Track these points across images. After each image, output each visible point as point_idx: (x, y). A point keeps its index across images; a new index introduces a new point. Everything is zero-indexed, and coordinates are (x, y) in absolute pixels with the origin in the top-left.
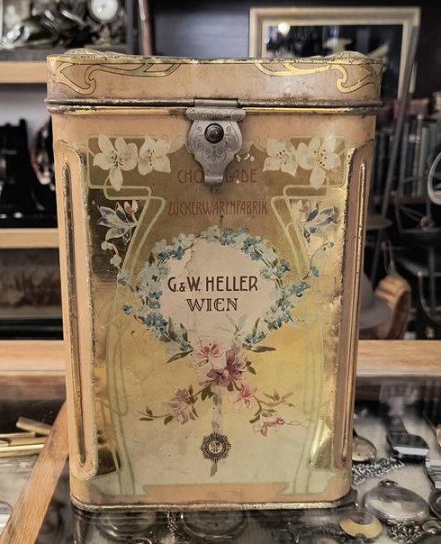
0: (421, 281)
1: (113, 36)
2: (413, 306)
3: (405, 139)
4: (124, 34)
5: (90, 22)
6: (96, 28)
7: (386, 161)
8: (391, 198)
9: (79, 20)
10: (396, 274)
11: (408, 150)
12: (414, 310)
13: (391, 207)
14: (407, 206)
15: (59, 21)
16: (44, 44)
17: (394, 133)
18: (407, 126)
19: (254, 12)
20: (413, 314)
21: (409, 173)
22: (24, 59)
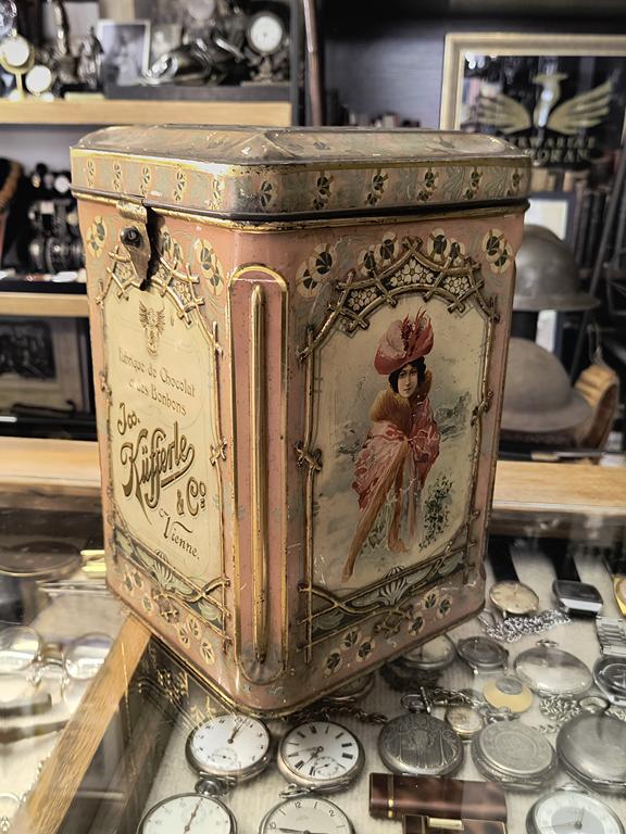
1: (274, 71)
2: (621, 402)
4: (288, 68)
5: (249, 54)
7: (600, 226)
8: (603, 270)
9: (235, 51)
10: (604, 365)
13: (602, 282)
14: (622, 281)
15: (213, 52)
16: (194, 80)
17: (611, 193)
19: (451, 38)
20: (621, 411)
22: (170, 98)
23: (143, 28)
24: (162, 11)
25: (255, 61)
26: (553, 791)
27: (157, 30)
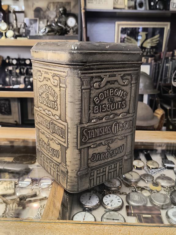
0: (168, 110)
1: (74, 32)
2: (166, 118)
3: (165, 65)
4: (77, 31)
5: (67, 27)
6: (68, 29)
7: (158, 72)
8: (160, 84)
9: (63, 26)
10: (160, 108)
11: (166, 68)
13: (160, 87)
14: (165, 86)
15: (57, 27)
16: (52, 34)
17: (161, 63)
18: (165, 61)
19: (117, 23)
20: (166, 121)
21: (166, 76)
22: (46, 39)
23: (36, 20)
24: (42, 15)
26: (171, 208)
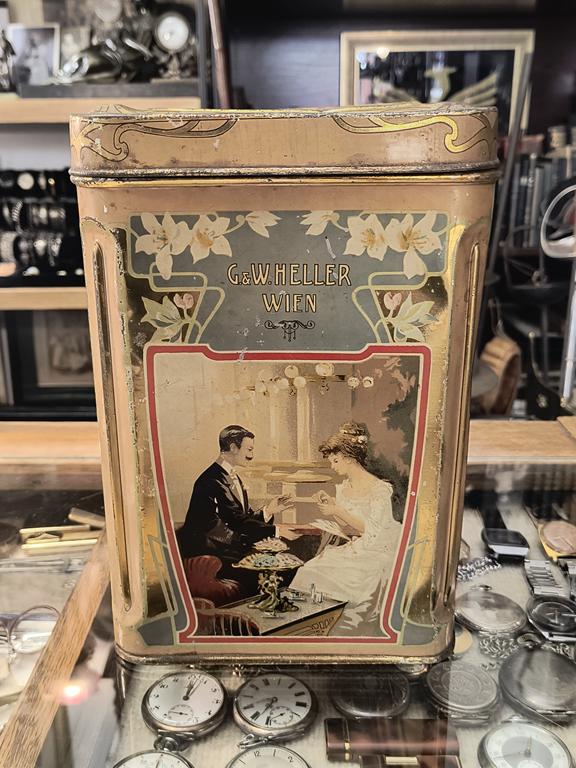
0: (532, 342)
1: (182, 68)
2: (524, 371)
3: (516, 182)
4: (196, 65)
5: (157, 53)
8: (499, 249)
9: (144, 50)
10: (505, 336)
11: (519, 194)
12: (524, 376)
14: (518, 258)
15: (122, 51)
16: (104, 79)
17: (503, 176)
18: (518, 166)
19: (345, 37)
20: (524, 380)
21: (520, 221)
22: (82, 95)
23: (52, 31)
24: (71, 14)
25: (163, 59)
26: (499, 723)
27: (67, 33)
